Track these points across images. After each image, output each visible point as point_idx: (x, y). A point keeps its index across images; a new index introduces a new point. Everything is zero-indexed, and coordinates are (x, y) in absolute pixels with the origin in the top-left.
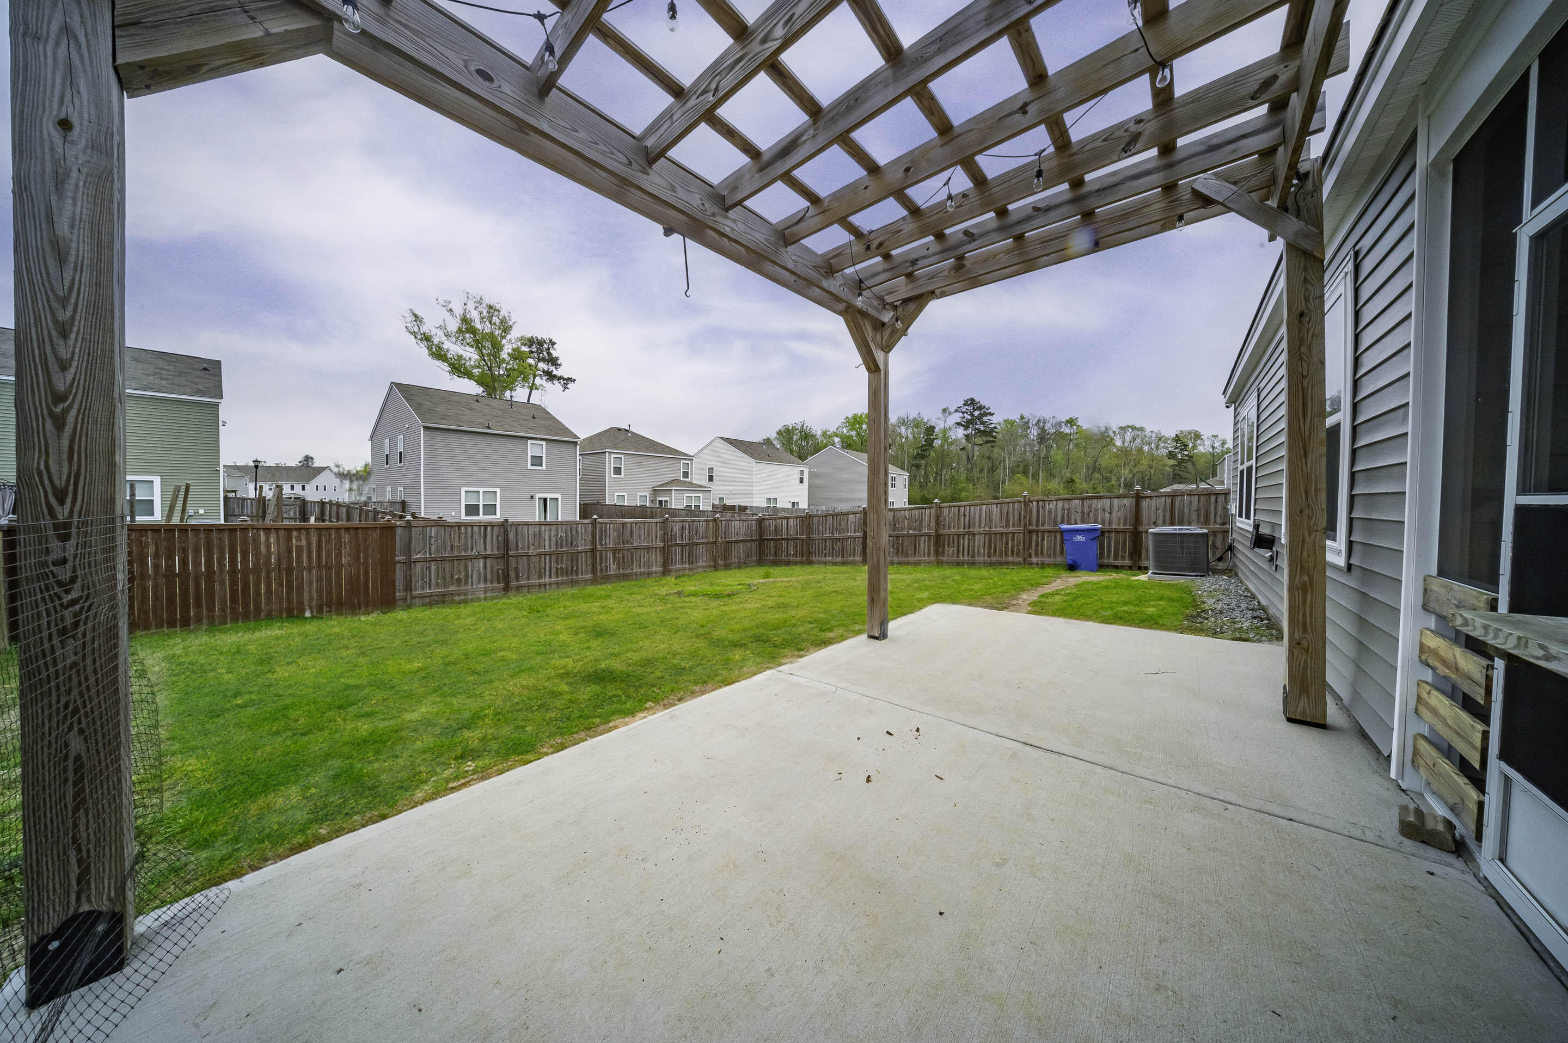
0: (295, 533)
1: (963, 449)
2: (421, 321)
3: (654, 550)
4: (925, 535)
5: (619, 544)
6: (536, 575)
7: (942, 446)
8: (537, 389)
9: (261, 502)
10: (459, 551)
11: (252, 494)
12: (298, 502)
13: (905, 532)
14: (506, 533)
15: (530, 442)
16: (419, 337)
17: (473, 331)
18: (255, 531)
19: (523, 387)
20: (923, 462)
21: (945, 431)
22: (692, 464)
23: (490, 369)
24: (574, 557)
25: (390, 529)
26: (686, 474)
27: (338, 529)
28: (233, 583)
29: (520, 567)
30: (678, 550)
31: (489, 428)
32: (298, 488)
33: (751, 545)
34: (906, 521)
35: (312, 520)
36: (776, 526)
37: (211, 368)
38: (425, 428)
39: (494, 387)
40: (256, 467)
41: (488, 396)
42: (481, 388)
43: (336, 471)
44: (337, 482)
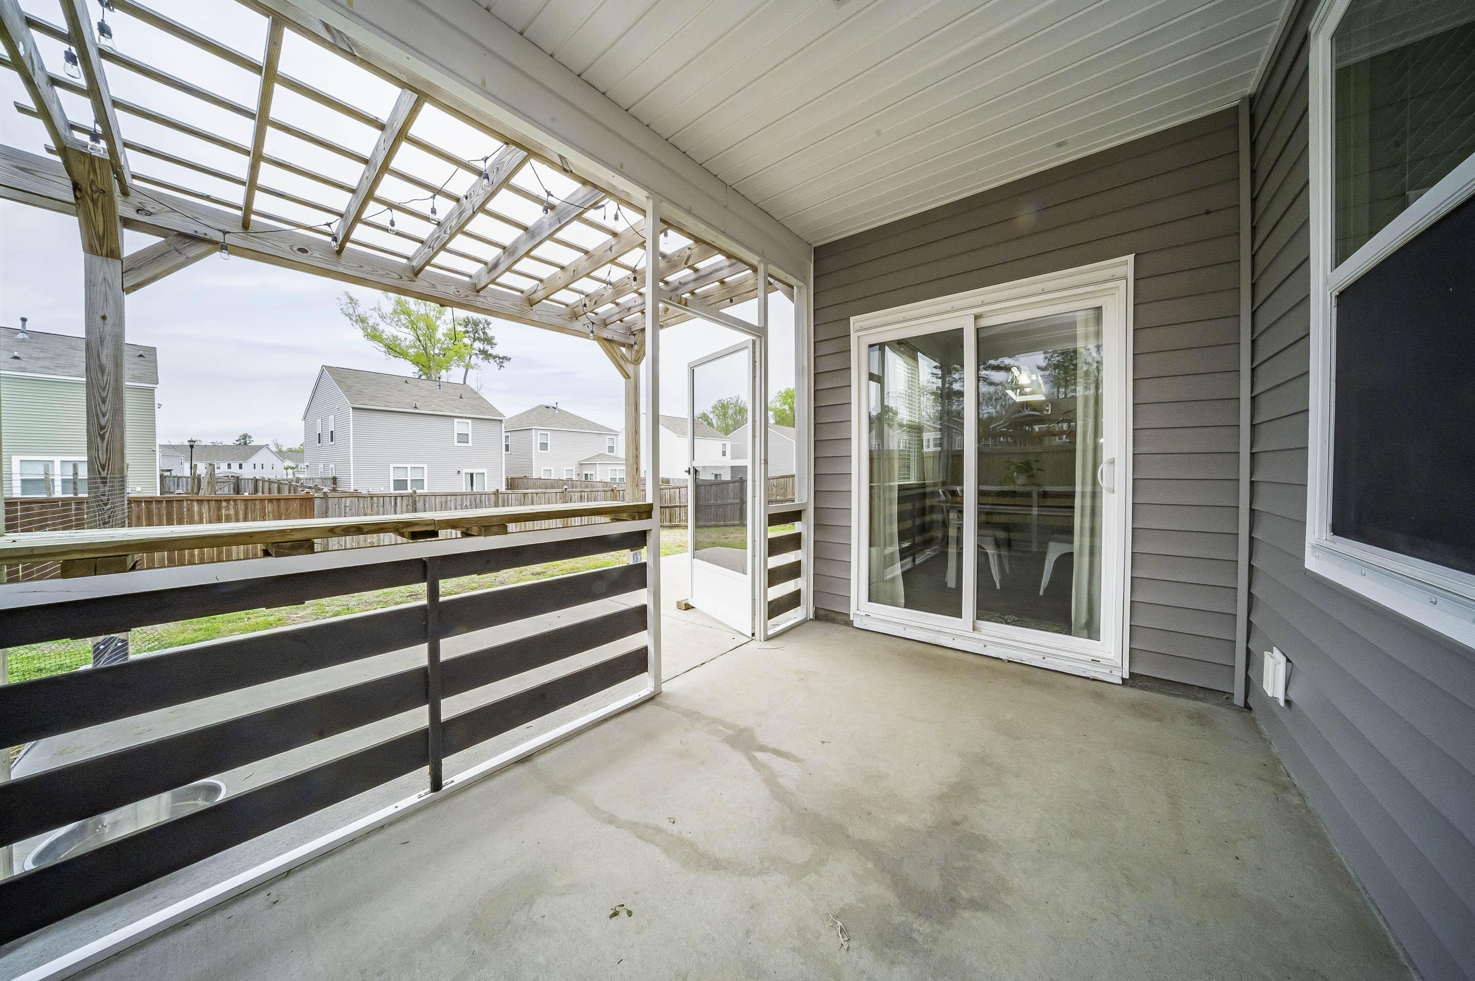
0: (224, 504)
2: (356, 304)
8: (472, 368)
9: (196, 479)
11: (187, 472)
12: (233, 480)
14: (413, 503)
15: (456, 420)
16: (354, 319)
17: (407, 312)
18: (189, 502)
19: (458, 366)
22: (617, 440)
23: (425, 349)
25: (310, 499)
26: (611, 449)
27: (262, 500)
31: (416, 407)
32: (235, 468)
35: (245, 492)
36: (670, 495)
37: (147, 355)
38: (353, 408)
39: (430, 367)
40: (192, 447)
41: (423, 377)
42: (416, 369)
43: (274, 449)
44: (276, 460)
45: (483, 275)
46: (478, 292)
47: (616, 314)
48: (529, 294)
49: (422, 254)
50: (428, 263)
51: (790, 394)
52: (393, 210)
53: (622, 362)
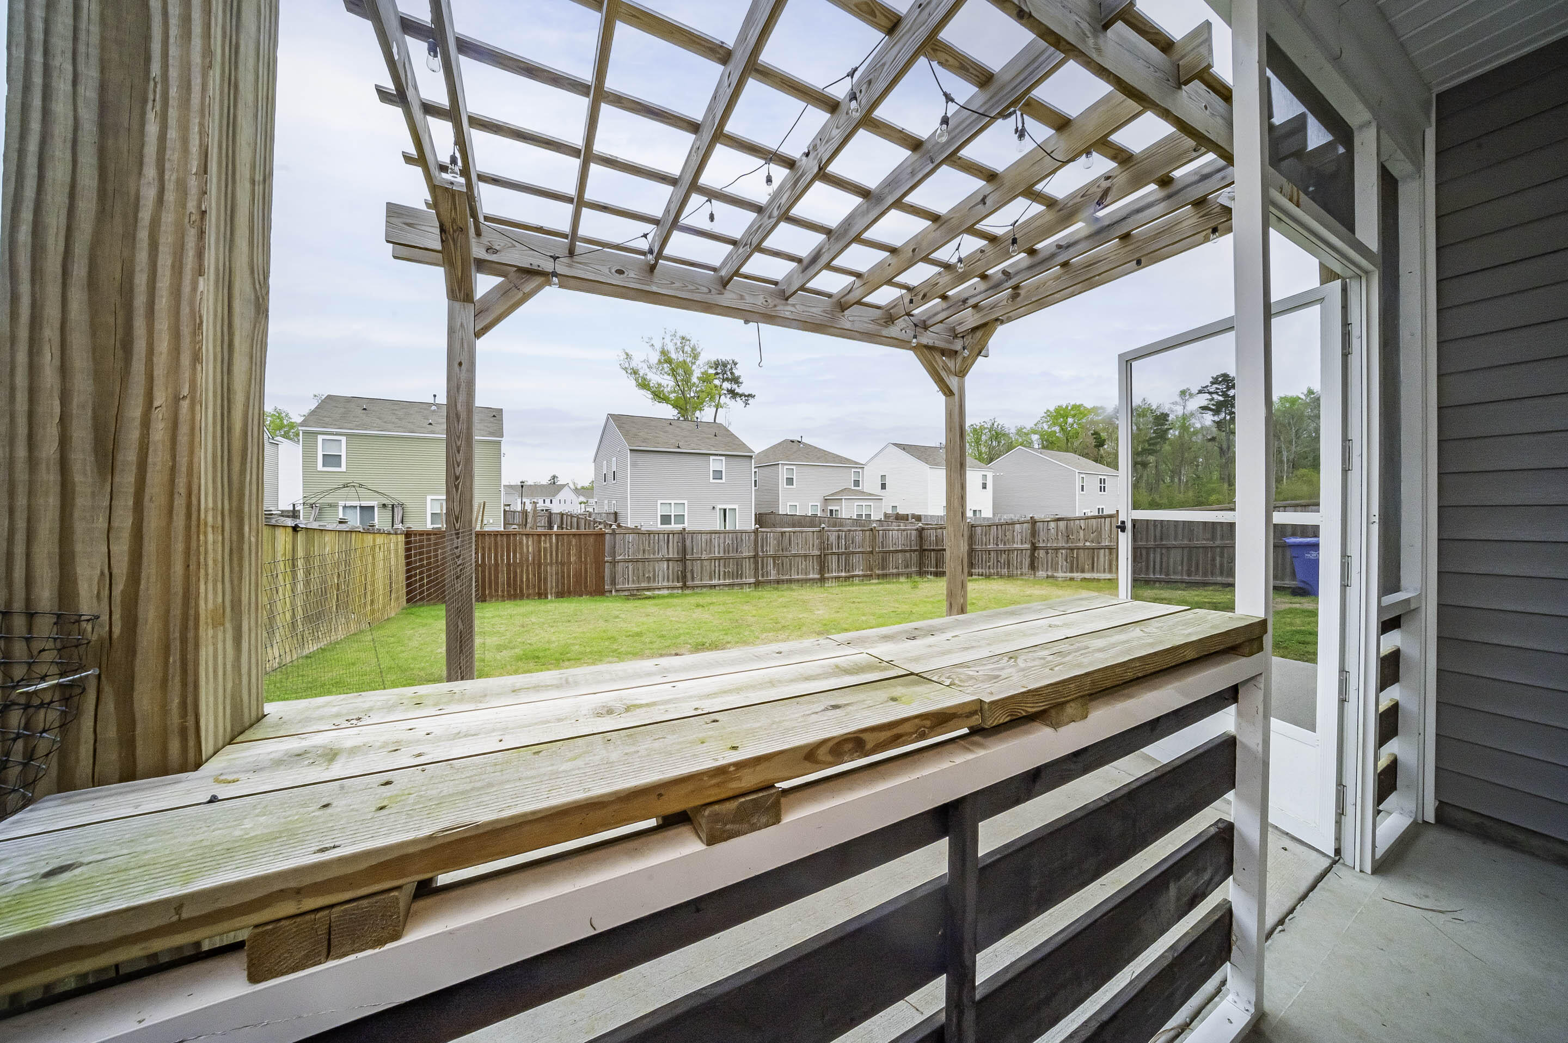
0: (543, 538)
1: (1213, 439)
2: (630, 358)
3: (811, 558)
4: (1104, 548)
5: (778, 551)
6: (708, 578)
7: (1180, 436)
8: (721, 407)
9: (525, 513)
10: (649, 554)
11: (519, 508)
12: (547, 513)
13: (1081, 544)
14: (684, 540)
15: (712, 458)
16: (629, 372)
17: (669, 361)
18: (521, 536)
19: (710, 406)
20: (1151, 459)
21: (1185, 418)
22: (862, 472)
23: (683, 393)
24: (739, 562)
25: (602, 535)
26: (857, 483)
27: (570, 535)
28: (509, 573)
29: (695, 569)
30: (835, 558)
31: (679, 447)
32: (548, 502)
33: (911, 555)
34: (1082, 532)
35: (556, 527)
36: (936, 536)
37: (496, 415)
38: (631, 450)
39: (687, 409)
40: (522, 486)
41: (681, 419)
42: (677, 411)
43: (572, 487)
44: (573, 496)
45: (795, 276)
46: (787, 299)
47: (943, 310)
48: (840, 296)
49: (734, 258)
50: (737, 273)
51: (1062, 412)
52: (713, 201)
53: (944, 374)
